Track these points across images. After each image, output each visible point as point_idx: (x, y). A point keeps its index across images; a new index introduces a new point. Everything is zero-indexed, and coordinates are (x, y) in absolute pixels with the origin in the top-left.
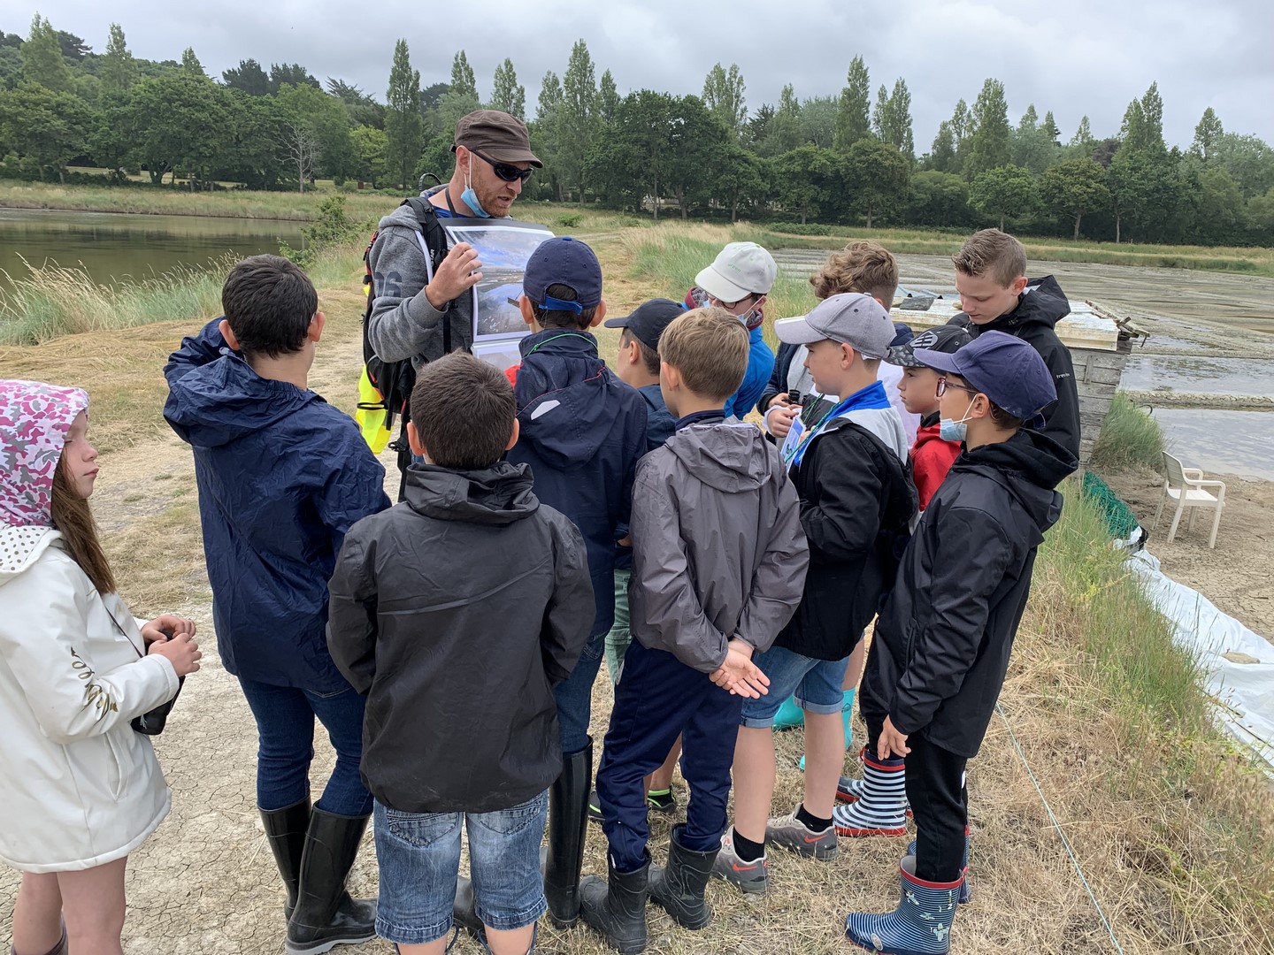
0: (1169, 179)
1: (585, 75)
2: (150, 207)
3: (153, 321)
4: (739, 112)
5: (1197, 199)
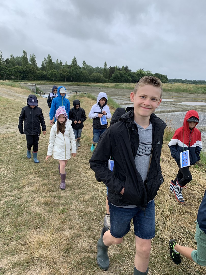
5: (82, 75)
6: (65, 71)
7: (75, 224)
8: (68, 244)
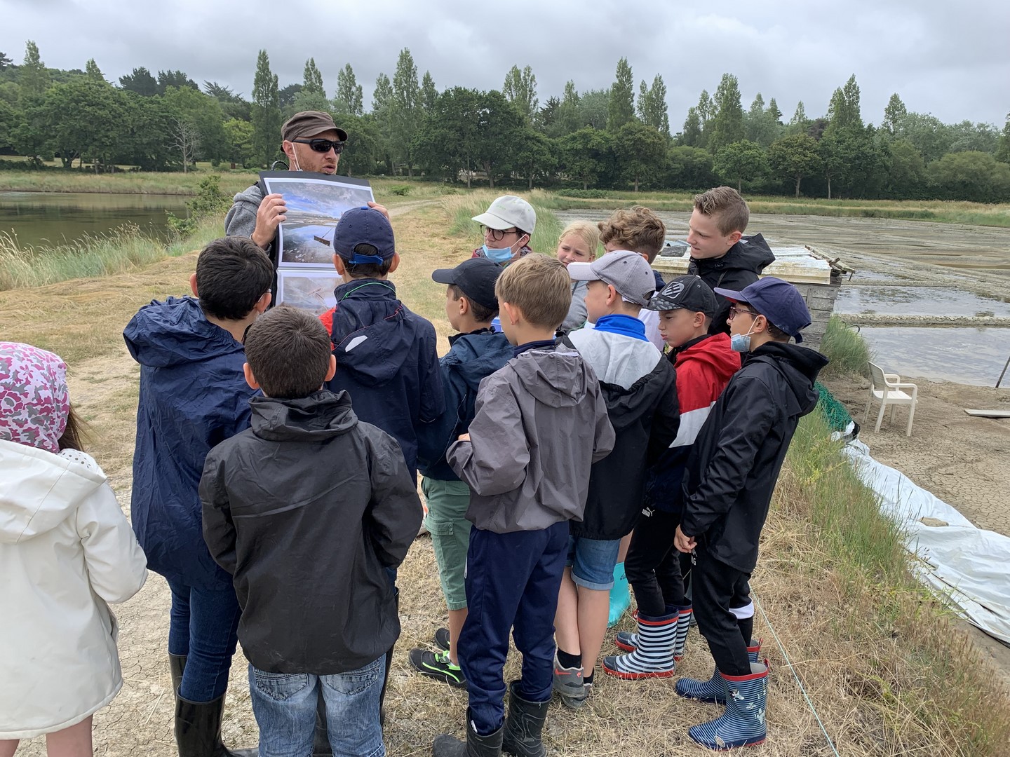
0: (867, 150)
1: (410, 76)
2: (62, 187)
3: (65, 279)
4: (532, 103)
5: (888, 164)
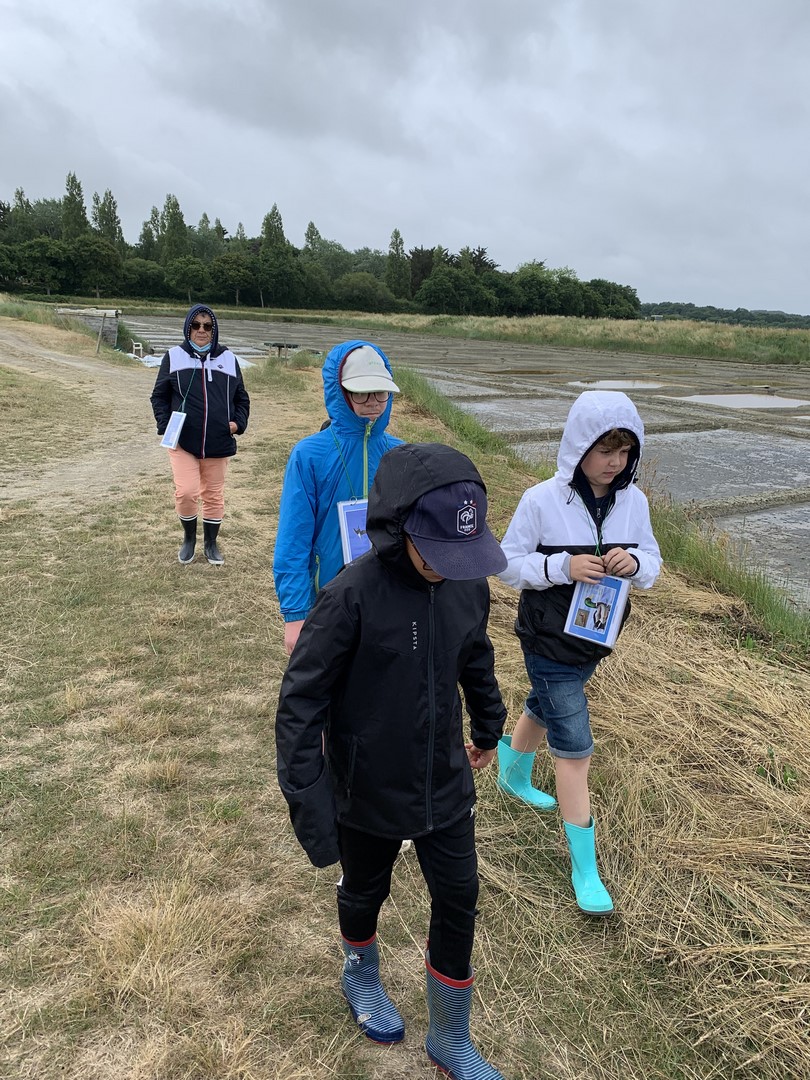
5: (304, 280)
6: (235, 262)
7: (275, 864)
8: (248, 941)
